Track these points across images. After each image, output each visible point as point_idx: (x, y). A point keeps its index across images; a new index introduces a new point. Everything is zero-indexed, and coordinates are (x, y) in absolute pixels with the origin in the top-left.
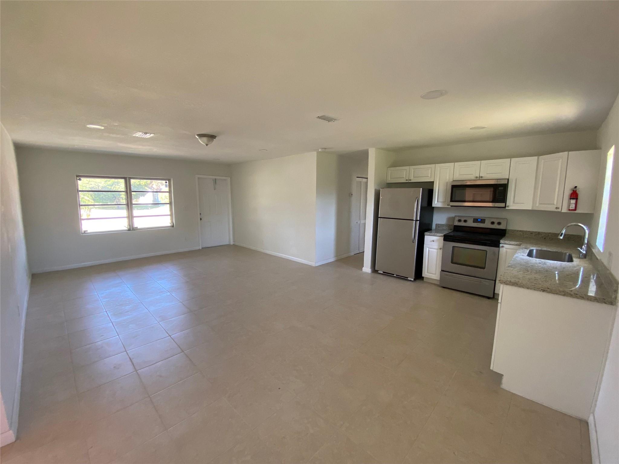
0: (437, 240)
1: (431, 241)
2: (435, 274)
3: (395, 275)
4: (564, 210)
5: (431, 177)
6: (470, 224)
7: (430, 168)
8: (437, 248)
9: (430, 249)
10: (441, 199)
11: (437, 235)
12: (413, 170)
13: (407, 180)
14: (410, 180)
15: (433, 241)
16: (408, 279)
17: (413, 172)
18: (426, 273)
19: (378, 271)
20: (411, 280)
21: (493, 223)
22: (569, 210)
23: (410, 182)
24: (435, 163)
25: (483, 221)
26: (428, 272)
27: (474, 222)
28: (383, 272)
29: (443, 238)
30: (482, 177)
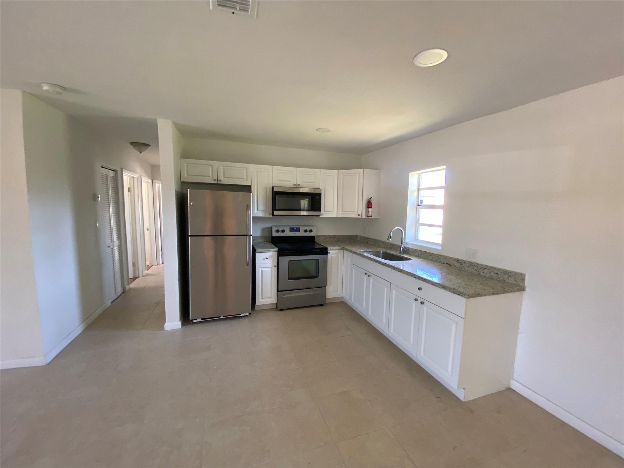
0: (271, 257)
1: (264, 259)
2: (271, 297)
3: (222, 317)
4: (364, 217)
5: (247, 180)
6: (288, 233)
7: (244, 168)
8: (271, 266)
9: (263, 269)
10: (261, 208)
11: (270, 250)
12: (222, 167)
13: (215, 180)
14: (220, 181)
15: (267, 259)
16: (241, 315)
17: (222, 171)
18: (261, 300)
19: (192, 321)
20: (245, 316)
21: (306, 231)
22: (368, 216)
23: (219, 182)
24: (251, 163)
25: (298, 230)
26: (262, 298)
27: (291, 231)
28: (202, 319)
29: (276, 253)
30: (299, 185)
